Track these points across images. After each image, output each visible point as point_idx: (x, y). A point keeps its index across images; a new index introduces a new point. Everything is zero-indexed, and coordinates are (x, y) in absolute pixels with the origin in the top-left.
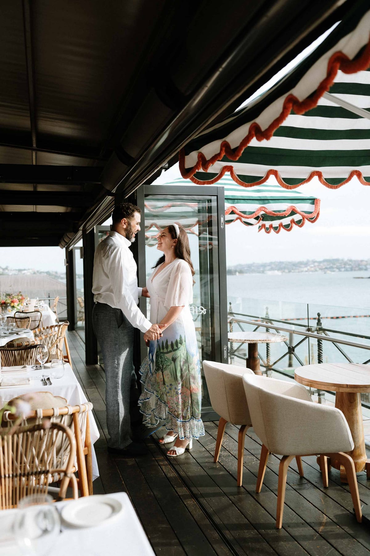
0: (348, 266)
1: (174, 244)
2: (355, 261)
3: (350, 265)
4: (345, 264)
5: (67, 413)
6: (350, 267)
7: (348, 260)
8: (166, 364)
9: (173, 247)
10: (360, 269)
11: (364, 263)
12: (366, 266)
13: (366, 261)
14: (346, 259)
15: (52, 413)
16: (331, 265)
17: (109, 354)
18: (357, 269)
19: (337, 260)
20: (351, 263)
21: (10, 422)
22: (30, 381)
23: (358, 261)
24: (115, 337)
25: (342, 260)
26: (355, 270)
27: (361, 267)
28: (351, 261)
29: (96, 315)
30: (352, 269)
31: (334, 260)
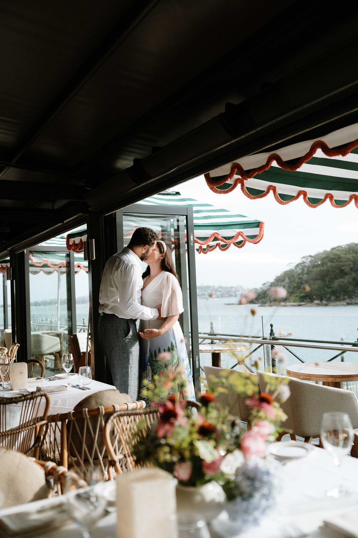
0: (218, 293)
1: (162, 258)
2: (225, 288)
3: (220, 292)
4: (216, 290)
5: (136, 407)
6: (221, 293)
7: (218, 287)
8: (159, 371)
9: (160, 260)
10: (230, 296)
11: (234, 289)
12: (235, 292)
13: (236, 288)
14: (216, 286)
15: (127, 408)
16: (203, 292)
17: (118, 363)
18: (227, 295)
19: (208, 287)
20: (221, 290)
21: (73, 420)
22: (67, 387)
23: (227, 288)
24: (123, 346)
25: (213, 287)
26: (225, 297)
27: (231, 293)
28: (221, 287)
29: (104, 326)
30: (222, 296)
31: (205, 287)
